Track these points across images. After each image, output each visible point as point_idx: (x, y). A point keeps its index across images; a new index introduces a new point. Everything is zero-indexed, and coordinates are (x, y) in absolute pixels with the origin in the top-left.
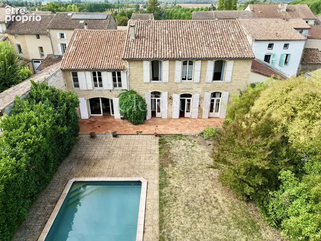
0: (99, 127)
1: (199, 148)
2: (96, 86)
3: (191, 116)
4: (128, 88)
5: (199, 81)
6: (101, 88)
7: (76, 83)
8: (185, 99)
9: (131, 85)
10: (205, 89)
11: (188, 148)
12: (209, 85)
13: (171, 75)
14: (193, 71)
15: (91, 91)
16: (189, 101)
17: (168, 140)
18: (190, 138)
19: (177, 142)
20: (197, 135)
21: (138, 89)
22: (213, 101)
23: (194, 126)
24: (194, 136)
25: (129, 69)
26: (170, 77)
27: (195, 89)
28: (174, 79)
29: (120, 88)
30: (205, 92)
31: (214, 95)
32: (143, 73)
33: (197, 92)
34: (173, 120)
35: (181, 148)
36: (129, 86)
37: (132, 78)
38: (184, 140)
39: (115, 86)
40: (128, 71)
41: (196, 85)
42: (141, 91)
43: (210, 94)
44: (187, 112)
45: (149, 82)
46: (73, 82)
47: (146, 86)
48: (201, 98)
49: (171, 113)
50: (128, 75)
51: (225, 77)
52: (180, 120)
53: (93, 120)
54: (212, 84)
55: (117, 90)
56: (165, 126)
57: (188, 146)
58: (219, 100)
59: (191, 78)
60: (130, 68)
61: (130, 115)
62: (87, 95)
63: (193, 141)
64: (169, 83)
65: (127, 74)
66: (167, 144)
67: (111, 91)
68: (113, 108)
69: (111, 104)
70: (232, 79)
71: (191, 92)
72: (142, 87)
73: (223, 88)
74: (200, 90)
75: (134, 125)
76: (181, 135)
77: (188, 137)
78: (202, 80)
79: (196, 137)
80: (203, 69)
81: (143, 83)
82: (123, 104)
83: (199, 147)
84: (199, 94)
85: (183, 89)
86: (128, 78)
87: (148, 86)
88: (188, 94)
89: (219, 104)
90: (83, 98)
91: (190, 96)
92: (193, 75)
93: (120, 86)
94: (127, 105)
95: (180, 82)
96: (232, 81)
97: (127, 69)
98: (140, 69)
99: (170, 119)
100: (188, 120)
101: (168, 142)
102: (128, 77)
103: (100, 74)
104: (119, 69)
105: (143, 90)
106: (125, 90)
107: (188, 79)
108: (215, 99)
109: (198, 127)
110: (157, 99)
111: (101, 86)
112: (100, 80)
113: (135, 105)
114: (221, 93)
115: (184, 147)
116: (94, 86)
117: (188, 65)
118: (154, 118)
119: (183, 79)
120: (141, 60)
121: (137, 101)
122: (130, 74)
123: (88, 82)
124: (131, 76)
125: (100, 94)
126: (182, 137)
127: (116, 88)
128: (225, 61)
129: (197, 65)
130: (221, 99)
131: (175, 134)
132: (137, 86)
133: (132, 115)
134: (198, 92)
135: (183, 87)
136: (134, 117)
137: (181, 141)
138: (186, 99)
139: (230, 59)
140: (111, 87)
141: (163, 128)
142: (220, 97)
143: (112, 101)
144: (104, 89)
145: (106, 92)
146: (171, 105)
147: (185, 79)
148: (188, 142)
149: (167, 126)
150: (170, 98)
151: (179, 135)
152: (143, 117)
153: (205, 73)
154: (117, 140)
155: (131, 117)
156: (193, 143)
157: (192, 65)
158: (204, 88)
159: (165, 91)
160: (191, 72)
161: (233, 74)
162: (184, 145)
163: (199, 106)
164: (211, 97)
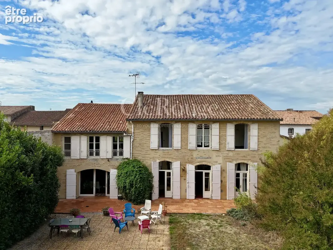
0: (87, 207)
1: (230, 229)
2: (91, 154)
3: (212, 196)
4: (131, 156)
5: (218, 148)
6: (97, 157)
7: (68, 150)
8: (202, 172)
9: (135, 152)
10: (228, 159)
11: (213, 229)
12: (231, 154)
13: (185, 140)
14: (210, 135)
15: (85, 161)
16: (207, 174)
17: (182, 219)
18: (214, 217)
19: (196, 222)
20: (224, 215)
21: (142, 158)
22: (238, 175)
23: (218, 207)
24: (220, 216)
25: (134, 133)
26: (183, 143)
27: (214, 158)
28: (187, 145)
29: (121, 157)
30: (227, 163)
31: (238, 167)
32: (150, 138)
33: (216, 162)
34: (189, 201)
35: (203, 228)
36: (132, 154)
37: (136, 144)
38: (207, 219)
39: (115, 154)
40: (133, 135)
41: (215, 154)
42: (147, 161)
43: (234, 165)
44: (206, 190)
45: (157, 148)
46: (64, 149)
47: (153, 154)
48: (223, 171)
49: (185, 190)
50: (132, 140)
51: (250, 143)
52: (197, 201)
53: (80, 200)
54: (234, 153)
55: (117, 159)
56: (177, 206)
57: (213, 226)
58: (246, 174)
59: (208, 145)
60: (135, 131)
61: (130, 189)
62: (79, 165)
63: (219, 221)
64: (181, 150)
65: (130, 138)
66: (182, 224)
67: (108, 161)
68: (109, 184)
69: (108, 177)
70: (260, 146)
71: (209, 162)
72: (147, 156)
73: (249, 157)
74: (220, 160)
75: (135, 205)
76: (201, 214)
77: (211, 216)
78: (222, 146)
79: (224, 217)
80: (221, 133)
81: (149, 150)
82: (122, 175)
83: (229, 227)
84: (220, 165)
85: (199, 158)
86: (131, 144)
87: (155, 153)
88: (205, 165)
89: (246, 179)
90: (73, 170)
91: (208, 168)
92: (210, 141)
93: (121, 154)
94: (128, 175)
95: (195, 149)
96: (259, 149)
97: (131, 133)
98: (146, 133)
99: (183, 199)
100: (209, 201)
101: (183, 222)
102: (131, 142)
103: (98, 140)
104: (121, 131)
105: (149, 159)
106: (127, 159)
107: (205, 147)
108: (241, 173)
109: (223, 208)
110: (166, 171)
111: (98, 154)
112: (98, 147)
113: (138, 175)
114: (247, 165)
115: (208, 228)
116: (89, 154)
117: (203, 129)
118: (162, 199)
119: (199, 146)
120: (149, 121)
121: (141, 170)
122: (135, 138)
123: (82, 150)
124: (135, 141)
125: (96, 164)
126: (202, 216)
127: (115, 157)
128: (247, 125)
129: (215, 129)
130: (248, 172)
131: (192, 213)
132: (142, 153)
133: (133, 189)
134: (219, 162)
135: (199, 156)
136: (135, 193)
137: (202, 221)
138: (204, 172)
139: (254, 121)
140: (110, 155)
141: (175, 208)
142: (247, 170)
143: (109, 173)
144: (101, 158)
145: (103, 162)
146: (185, 179)
147: (201, 146)
148: (212, 222)
149: (180, 206)
150: (183, 169)
151: (198, 214)
152: (147, 193)
153: (225, 138)
154: (108, 219)
155: (132, 192)
156: (219, 223)
157: (209, 129)
158: (225, 158)
159: (176, 160)
160: (207, 138)
161: (260, 140)
162: (206, 225)
163: (221, 181)
164: (235, 170)
